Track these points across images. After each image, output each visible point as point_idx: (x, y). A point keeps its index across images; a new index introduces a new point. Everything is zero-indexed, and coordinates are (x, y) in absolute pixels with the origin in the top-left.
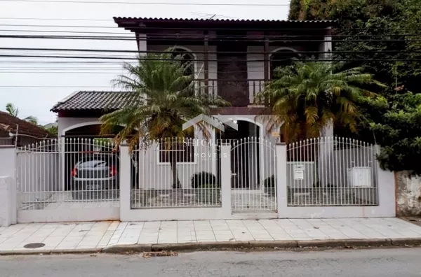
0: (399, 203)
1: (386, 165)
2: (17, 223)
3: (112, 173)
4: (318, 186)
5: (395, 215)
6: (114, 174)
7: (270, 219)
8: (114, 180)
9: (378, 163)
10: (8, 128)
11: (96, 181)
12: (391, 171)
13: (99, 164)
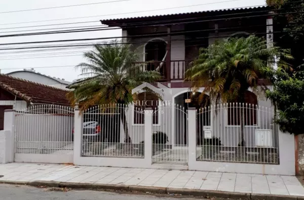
0: (300, 163)
1: (284, 128)
2: (14, 162)
3: (97, 130)
4: (243, 146)
5: (295, 174)
6: (99, 132)
7: (181, 170)
8: (99, 136)
9: (278, 126)
10: (30, 99)
11: (86, 136)
12: (291, 134)
13: (89, 124)
